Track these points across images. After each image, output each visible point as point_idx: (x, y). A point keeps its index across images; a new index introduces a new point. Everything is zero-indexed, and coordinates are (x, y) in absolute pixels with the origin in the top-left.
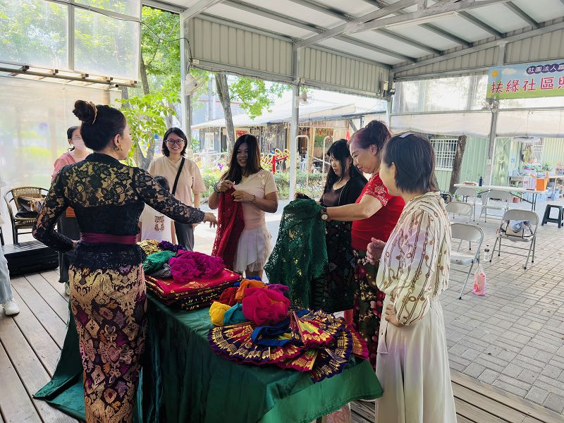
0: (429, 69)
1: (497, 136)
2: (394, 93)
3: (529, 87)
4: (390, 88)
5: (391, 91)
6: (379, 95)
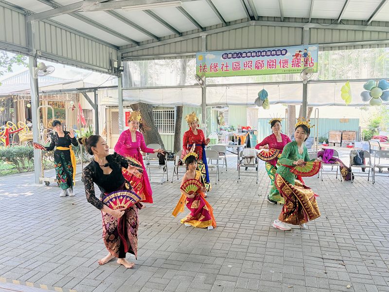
0: (151, 51)
2: (123, 71)
3: (225, 68)
5: (121, 68)
6: (110, 71)
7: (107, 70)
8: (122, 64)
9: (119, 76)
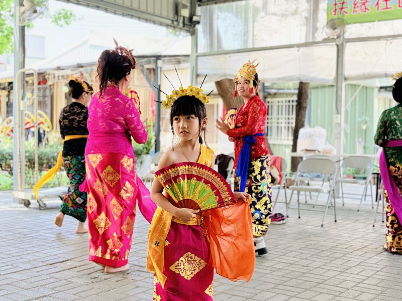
1: (346, 79)
2: (198, 22)
4: (192, 14)
5: (195, 18)
6: (175, 23)
7: (169, 22)
8: (199, 10)
9: (193, 33)
